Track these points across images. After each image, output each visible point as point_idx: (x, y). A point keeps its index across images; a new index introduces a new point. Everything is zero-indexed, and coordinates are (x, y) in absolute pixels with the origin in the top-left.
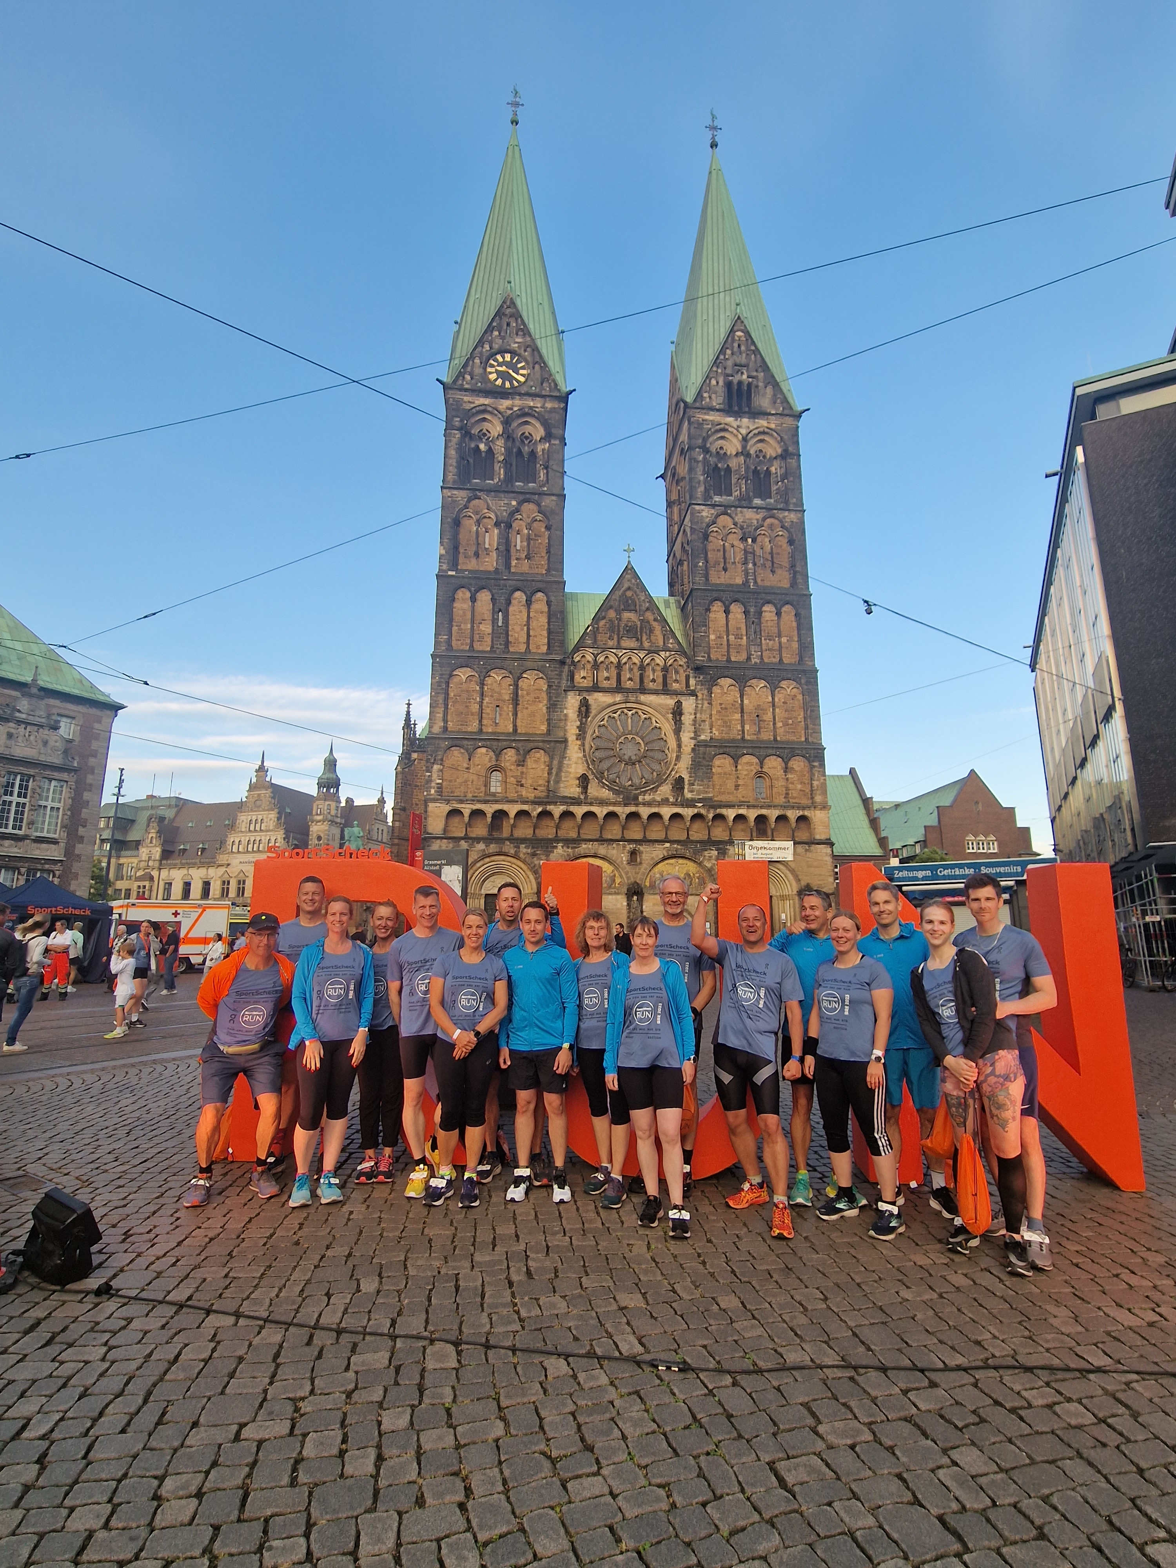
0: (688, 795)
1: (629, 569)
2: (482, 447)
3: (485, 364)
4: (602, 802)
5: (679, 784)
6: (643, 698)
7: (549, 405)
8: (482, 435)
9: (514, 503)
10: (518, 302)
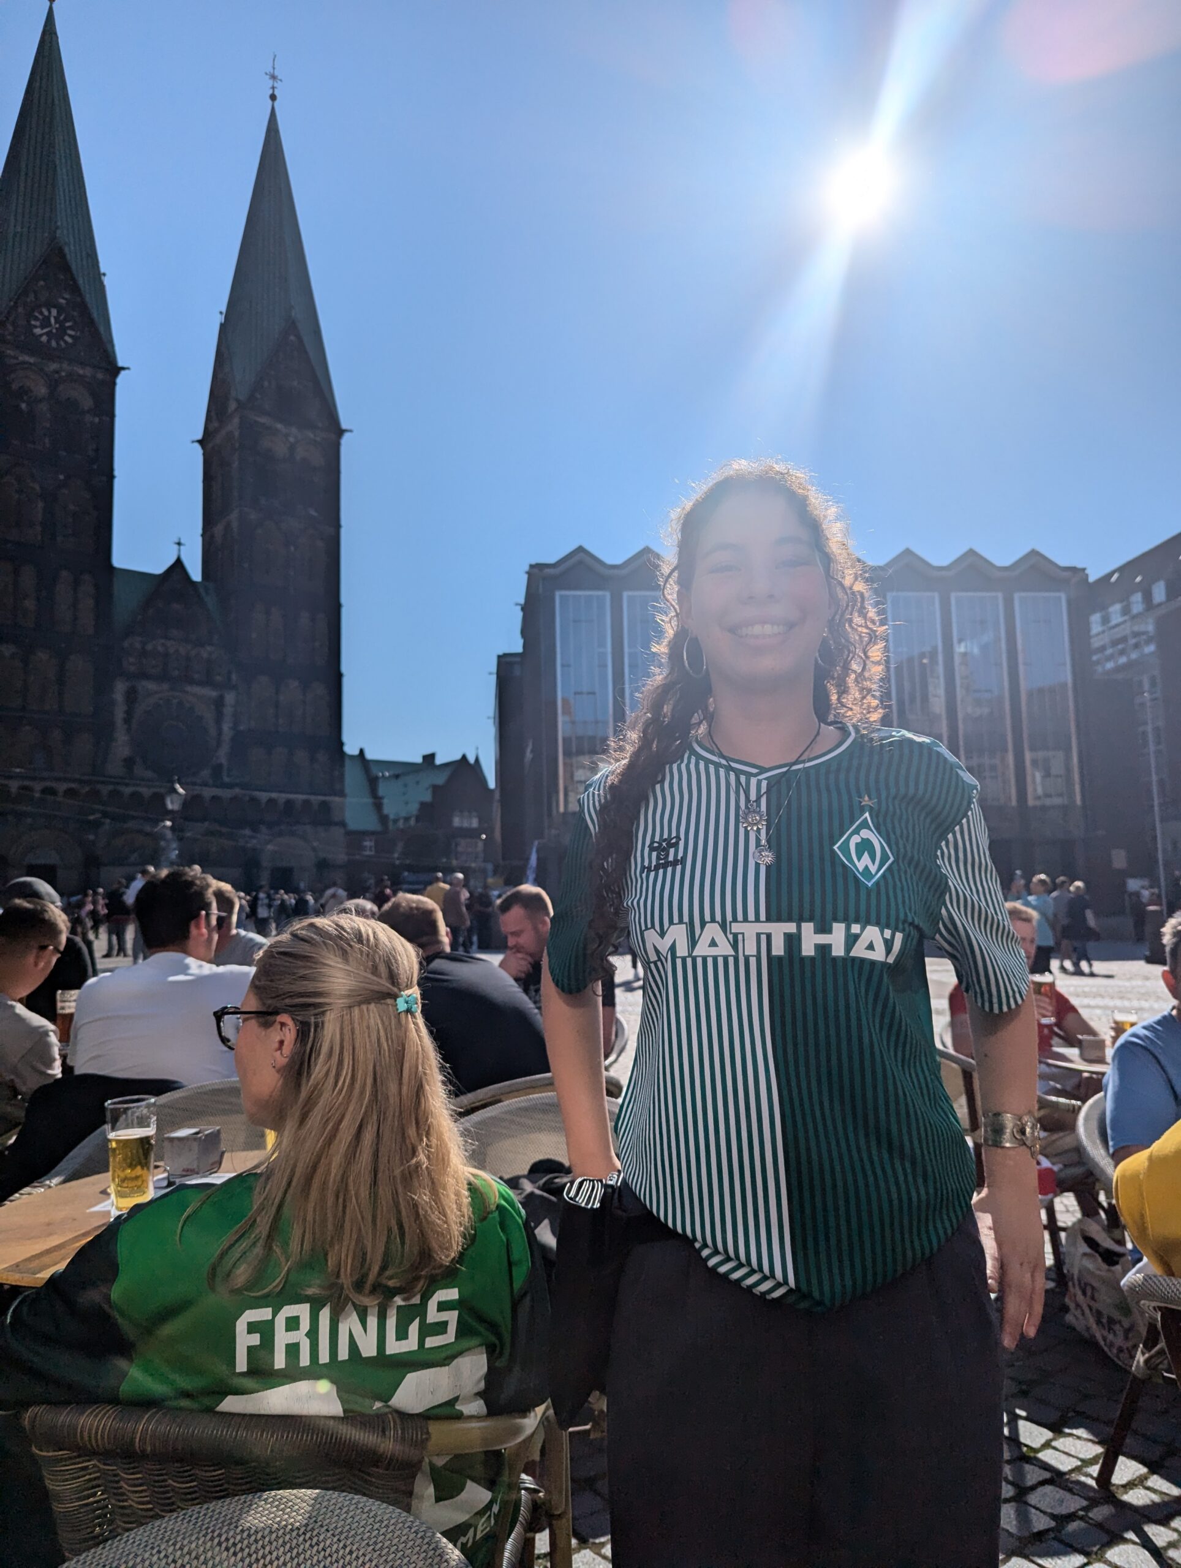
0: (226, 779)
1: (178, 564)
2: (23, 406)
3: (30, 316)
5: (217, 770)
6: (189, 688)
7: (100, 376)
8: (23, 392)
9: (61, 477)
10: (66, 250)
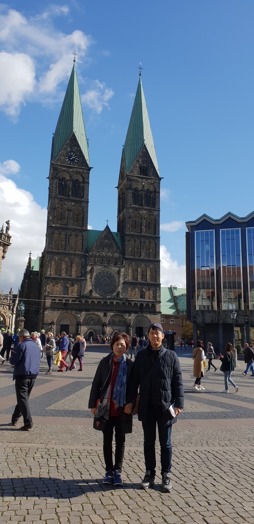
0: (121, 297)
1: (107, 227)
2: (63, 183)
3: (65, 156)
4: (96, 298)
5: (118, 293)
6: (109, 267)
7: (85, 171)
8: (64, 178)
9: (73, 203)
10: (76, 135)
